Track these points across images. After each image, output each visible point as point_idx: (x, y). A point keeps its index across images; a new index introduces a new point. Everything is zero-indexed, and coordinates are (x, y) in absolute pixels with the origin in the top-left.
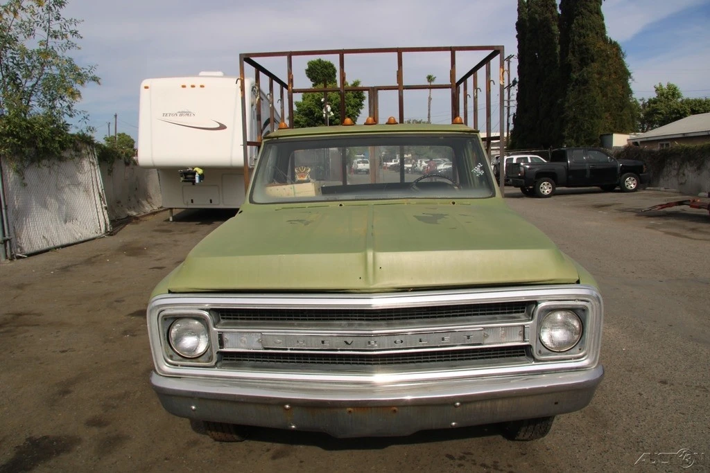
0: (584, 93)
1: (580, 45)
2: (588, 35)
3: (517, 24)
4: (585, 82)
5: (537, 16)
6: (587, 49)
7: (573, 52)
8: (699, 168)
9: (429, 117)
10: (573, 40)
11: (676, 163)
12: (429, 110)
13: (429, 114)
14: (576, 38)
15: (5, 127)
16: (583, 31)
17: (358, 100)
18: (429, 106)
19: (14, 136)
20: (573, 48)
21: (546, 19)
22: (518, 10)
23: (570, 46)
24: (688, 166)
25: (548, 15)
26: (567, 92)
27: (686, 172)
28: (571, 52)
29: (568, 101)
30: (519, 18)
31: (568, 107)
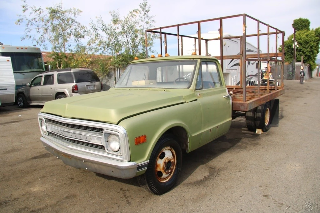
15: (121, 58)
19: (124, 61)
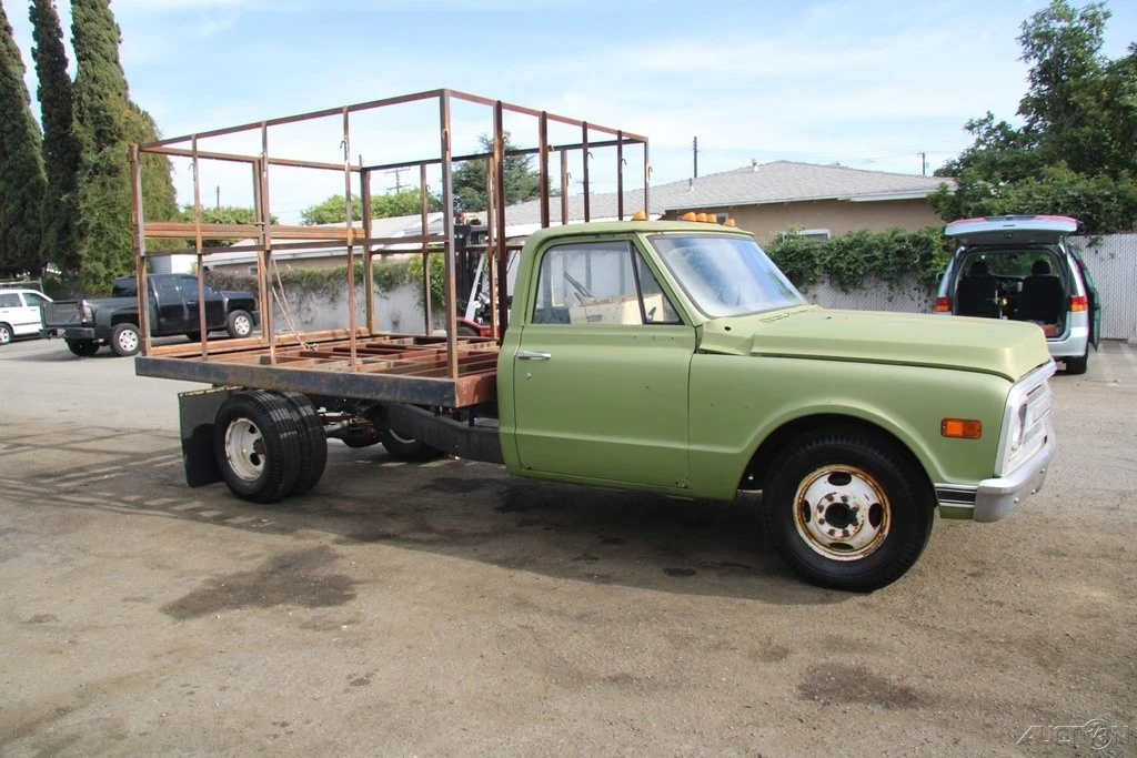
0: (114, 188)
1: (92, 109)
2: (107, 95)
4: (113, 171)
6: (109, 119)
7: (81, 120)
8: (332, 300)
10: (80, 99)
11: (294, 294)
14: (85, 96)
16: (96, 87)
20: (80, 111)
23: (75, 107)
24: (314, 298)
26: (79, 185)
27: (312, 306)
28: (78, 117)
29: (85, 197)
31: (86, 209)
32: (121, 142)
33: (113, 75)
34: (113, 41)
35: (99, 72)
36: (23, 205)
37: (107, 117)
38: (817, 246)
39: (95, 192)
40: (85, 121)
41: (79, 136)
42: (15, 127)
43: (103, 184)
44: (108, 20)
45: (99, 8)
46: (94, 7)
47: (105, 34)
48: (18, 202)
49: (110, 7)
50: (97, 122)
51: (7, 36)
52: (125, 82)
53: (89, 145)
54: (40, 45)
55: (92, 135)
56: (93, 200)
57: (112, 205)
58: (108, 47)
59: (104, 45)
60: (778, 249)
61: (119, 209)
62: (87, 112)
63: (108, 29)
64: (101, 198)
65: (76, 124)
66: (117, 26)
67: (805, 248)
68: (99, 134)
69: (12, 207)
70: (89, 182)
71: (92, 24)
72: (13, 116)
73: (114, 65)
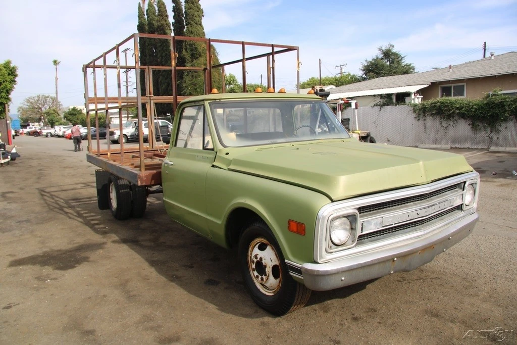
0: (196, 77)
1: (191, 45)
3: (138, 26)
5: (154, 22)
6: (196, 48)
7: (186, 50)
9: (57, 93)
10: (186, 41)
12: (56, 87)
13: (57, 91)
17: (12, 77)
18: (56, 85)
20: (186, 46)
21: (162, 25)
22: (138, 16)
23: (184, 45)
25: (163, 22)
26: (184, 77)
29: (185, 82)
30: (139, 22)
31: (186, 86)
32: (200, 58)
33: (198, 30)
34: (199, 16)
35: (193, 30)
36: (168, 86)
37: (195, 48)
38: (508, 100)
39: (189, 79)
40: (188, 50)
41: (185, 56)
42: (166, 54)
43: (192, 76)
44: (198, 8)
45: (195, 3)
46: (193, 3)
47: (196, 14)
48: (166, 84)
49: (200, 2)
50: (192, 50)
51: (167, 19)
52: (204, 33)
53: (188, 60)
54: (175, 21)
55: (190, 55)
56: (188, 82)
57: (195, 85)
58: (197, 19)
59: (195, 18)
60: (485, 102)
61: (198, 86)
62: (188, 46)
63: (198, 11)
64: (191, 82)
65: (184, 52)
66: (202, 10)
67: (500, 101)
68: (192, 55)
69: (164, 86)
70: (187, 75)
71: (191, 10)
72: (166, 50)
73: (199, 26)
